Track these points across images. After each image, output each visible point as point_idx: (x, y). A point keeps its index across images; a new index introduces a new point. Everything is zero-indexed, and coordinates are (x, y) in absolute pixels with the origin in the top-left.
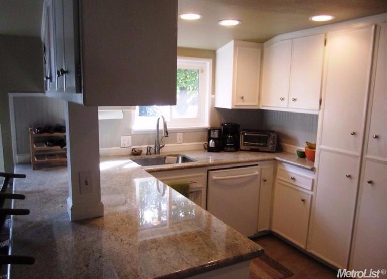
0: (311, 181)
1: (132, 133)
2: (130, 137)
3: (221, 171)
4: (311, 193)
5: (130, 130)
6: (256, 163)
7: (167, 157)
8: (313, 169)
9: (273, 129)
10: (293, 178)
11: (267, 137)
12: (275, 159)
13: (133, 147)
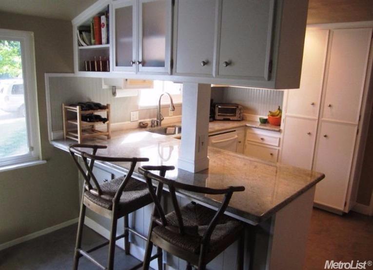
0: (278, 140)
1: (139, 108)
2: (138, 112)
3: (216, 136)
4: (278, 148)
5: (137, 106)
6: (234, 130)
7: (168, 128)
8: (280, 131)
9: (234, 102)
10: (262, 139)
11: (236, 109)
12: (246, 126)
13: (140, 121)
